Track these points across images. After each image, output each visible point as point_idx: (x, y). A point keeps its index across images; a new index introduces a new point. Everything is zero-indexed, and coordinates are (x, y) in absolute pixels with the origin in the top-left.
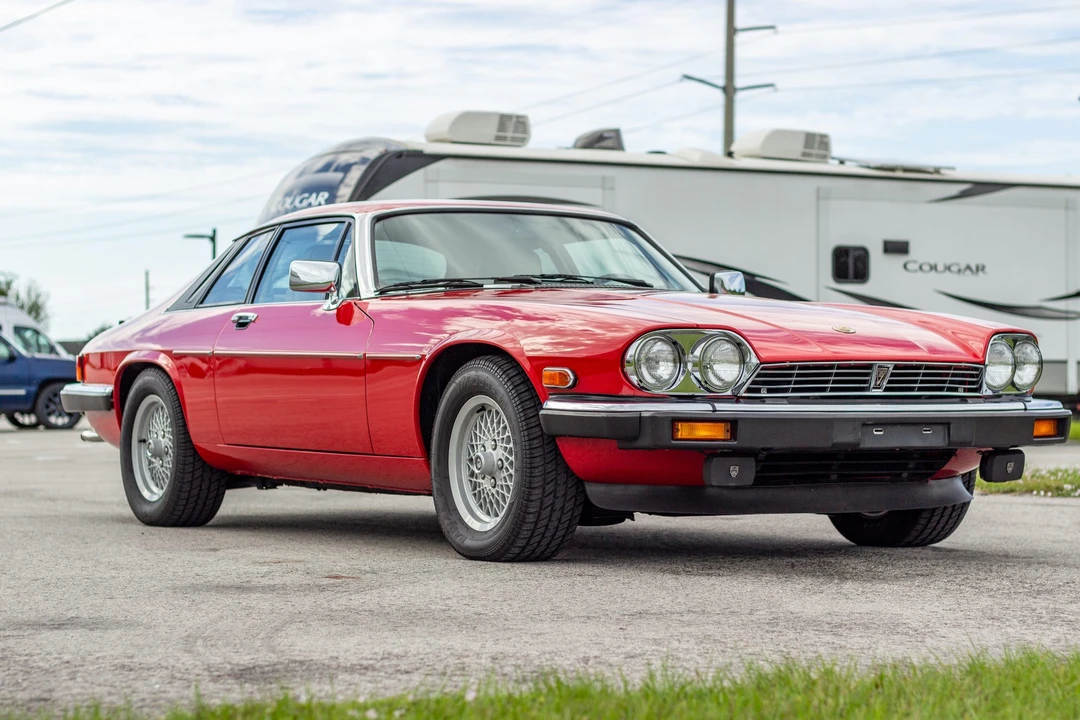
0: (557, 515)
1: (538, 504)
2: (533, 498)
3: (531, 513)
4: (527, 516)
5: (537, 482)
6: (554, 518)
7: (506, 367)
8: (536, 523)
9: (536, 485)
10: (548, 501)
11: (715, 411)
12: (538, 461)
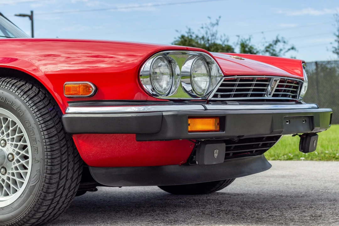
0: (66, 192)
1: (56, 185)
2: (53, 181)
3: (50, 193)
4: (47, 195)
5: (57, 169)
6: (64, 195)
7: (20, 84)
8: (53, 200)
9: (56, 171)
10: (62, 183)
11: (206, 109)
12: (57, 154)
